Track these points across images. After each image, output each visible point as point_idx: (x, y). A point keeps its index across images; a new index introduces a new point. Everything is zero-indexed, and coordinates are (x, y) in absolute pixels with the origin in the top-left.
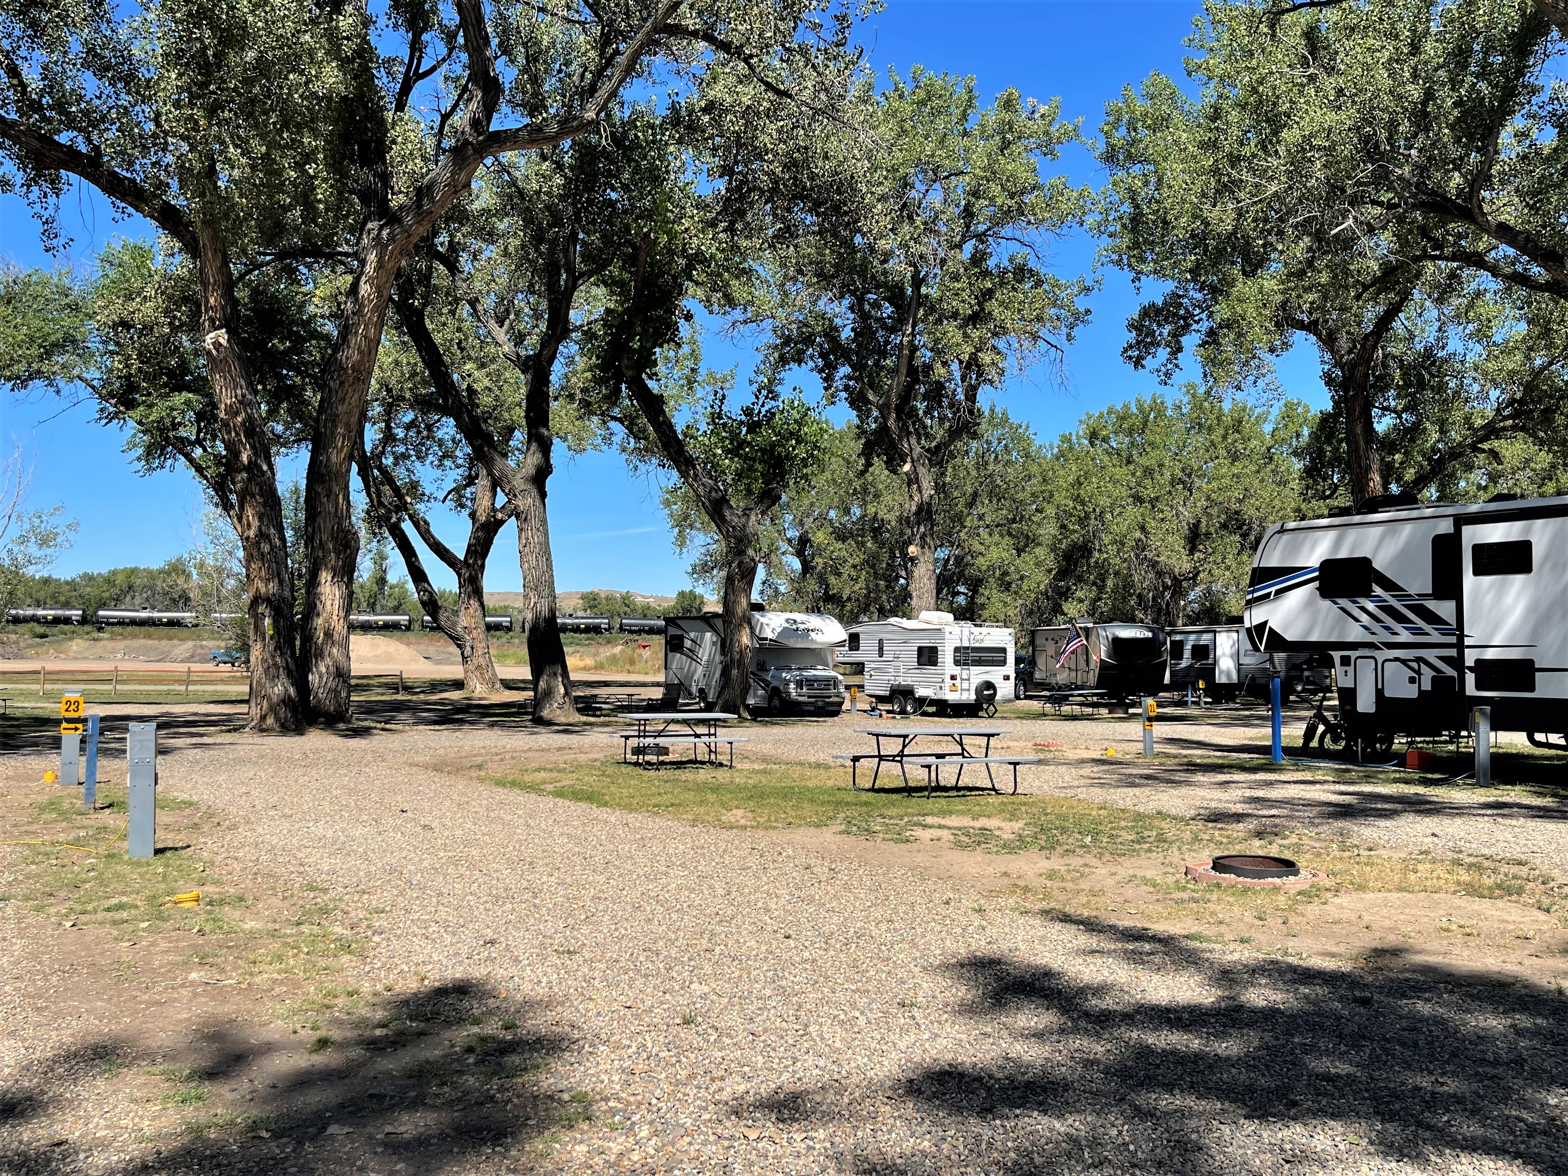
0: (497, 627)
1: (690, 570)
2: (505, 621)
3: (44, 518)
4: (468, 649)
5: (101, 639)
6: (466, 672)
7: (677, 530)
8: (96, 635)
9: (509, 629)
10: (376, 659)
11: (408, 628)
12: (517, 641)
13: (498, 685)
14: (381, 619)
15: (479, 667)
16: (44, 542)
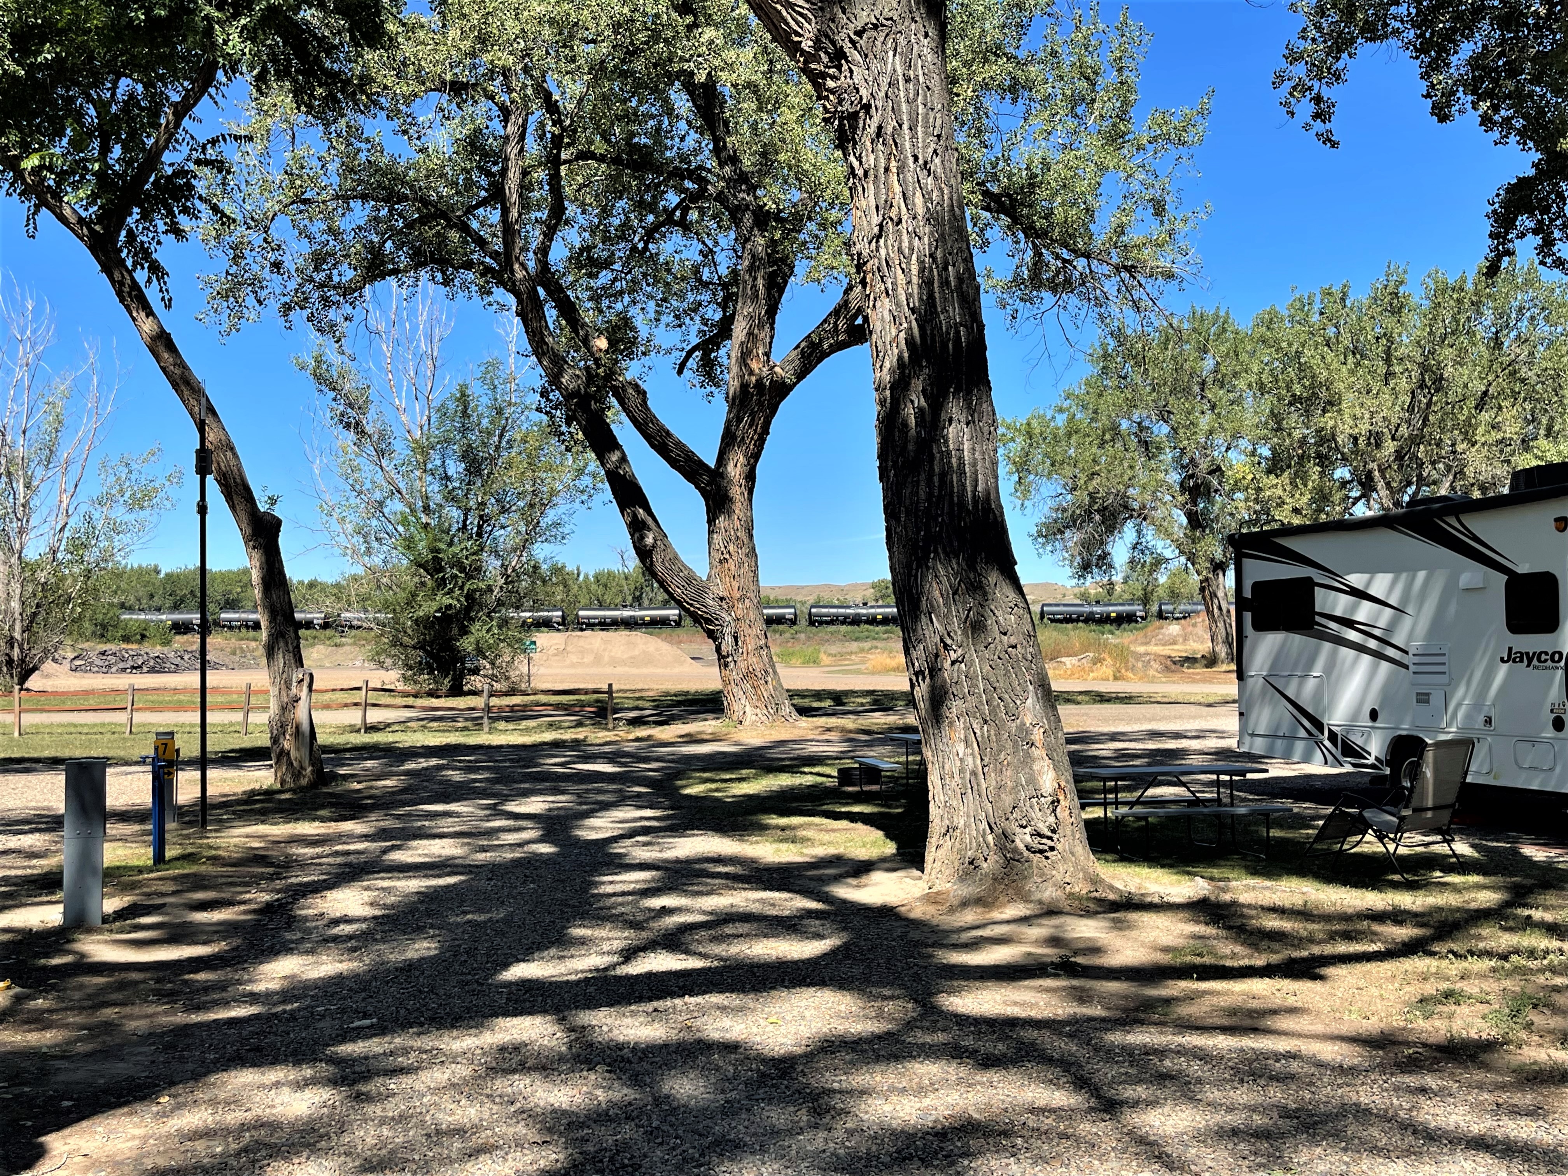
0: (779, 620)
1: (1034, 531)
2: (788, 612)
3: (134, 466)
4: (729, 639)
5: (343, 645)
6: (726, 682)
7: (1015, 477)
8: (338, 640)
9: (793, 622)
10: (633, 661)
11: (678, 624)
12: (802, 636)
13: (787, 709)
14: (647, 614)
15: (749, 675)
16: (137, 503)
